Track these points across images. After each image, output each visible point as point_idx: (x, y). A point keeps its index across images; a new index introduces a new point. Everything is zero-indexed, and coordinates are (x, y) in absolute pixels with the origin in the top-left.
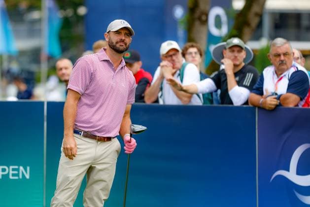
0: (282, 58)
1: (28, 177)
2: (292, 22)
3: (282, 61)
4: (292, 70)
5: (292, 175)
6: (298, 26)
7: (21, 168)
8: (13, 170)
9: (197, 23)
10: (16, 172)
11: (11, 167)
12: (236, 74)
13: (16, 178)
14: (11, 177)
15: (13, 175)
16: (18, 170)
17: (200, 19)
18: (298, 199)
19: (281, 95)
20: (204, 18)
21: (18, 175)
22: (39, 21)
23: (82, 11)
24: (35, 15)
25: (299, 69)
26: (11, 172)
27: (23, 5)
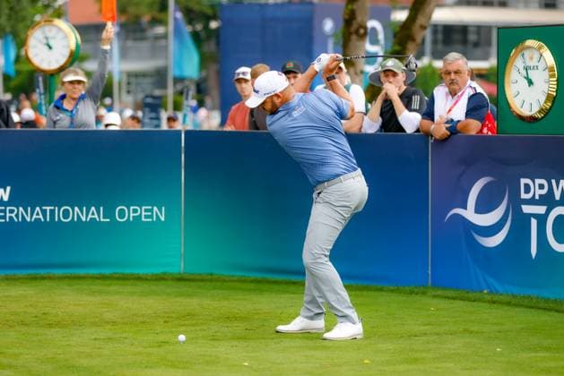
0: (453, 76)
1: (163, 219)
2: (457, 37)
3: (453, 80)
4: (469, 92)
5: (469, 214)
6: (465, 41)
7: (155, 208)
8: (146, 210)
9: (354, 37)
10: (149, 214)
11: (143, 208)
12: (401, 97)
13: (150, 220)
14: (143, 219)
15: (146, 217)
16: (151, 210)
17: (357, 32)
18: (476, 241)
19: (459, 121)
20: (362, 31)
21: (151, 217)
22: (165, 36)
23: (214, 25)
24: (160, 30)
25: (478, 91)
26: (143, 213)
27: (146, 19)
